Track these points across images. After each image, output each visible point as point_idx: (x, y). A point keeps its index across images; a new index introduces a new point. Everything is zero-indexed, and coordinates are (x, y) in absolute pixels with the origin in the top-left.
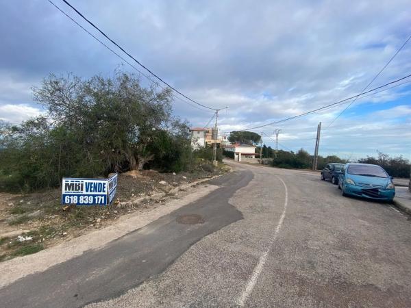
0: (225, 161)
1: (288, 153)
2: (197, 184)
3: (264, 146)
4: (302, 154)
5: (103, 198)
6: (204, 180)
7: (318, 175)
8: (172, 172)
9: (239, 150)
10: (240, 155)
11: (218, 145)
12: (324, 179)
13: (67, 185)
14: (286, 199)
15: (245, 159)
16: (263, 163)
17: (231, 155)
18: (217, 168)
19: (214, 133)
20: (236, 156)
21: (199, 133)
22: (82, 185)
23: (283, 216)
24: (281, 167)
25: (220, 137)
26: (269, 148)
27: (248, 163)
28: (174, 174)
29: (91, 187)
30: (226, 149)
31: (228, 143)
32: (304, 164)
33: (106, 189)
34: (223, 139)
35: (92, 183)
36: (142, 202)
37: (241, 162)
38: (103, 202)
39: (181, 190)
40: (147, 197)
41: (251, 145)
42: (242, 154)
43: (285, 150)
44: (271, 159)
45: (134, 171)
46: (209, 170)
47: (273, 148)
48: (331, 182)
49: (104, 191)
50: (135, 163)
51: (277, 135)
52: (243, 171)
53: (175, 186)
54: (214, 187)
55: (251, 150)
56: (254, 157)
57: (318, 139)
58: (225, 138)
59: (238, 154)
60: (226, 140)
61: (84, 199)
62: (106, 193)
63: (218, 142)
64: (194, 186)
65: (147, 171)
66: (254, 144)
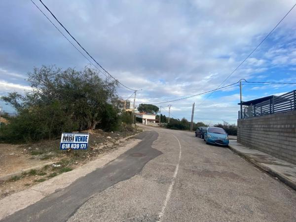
1: (176, 120)
2: (128, 138)
3: (161, 115)
4: (184, 121)
6: (131, 136)
7: (194, 134)
8: (110, 131)
9: (145, 117)
12: (196, 136)
15: (150, 123)
16: (161, 126)
17: (140, 120)
18: (134, 129)
19: (128, 104)
20: (144, 121)
23: (181, 152)
24: (172, 129)
25: (131, 107)
26: (164, 116)
27: (152, 126)
28: (112, 132)
30: (136, 116)
31: (138, 112)
32: (185, 127)
34: (133, 109)
37: (147, 125)
39: (121, 142)
41: (153, 114)
42: (148, 120)
43: (174, 118)
44: (166, 124)
45: (90, 130)
48: (200, 137)
50: (91, 125)
51: (170, 108)
55: (153, 117)
56: (155, 122)
57: (193, 112)
59: (145, 120)
60: (136, 109)
63: (130, 110)
64: (127, 140)
65: (98, 130)
66: (155, 113)
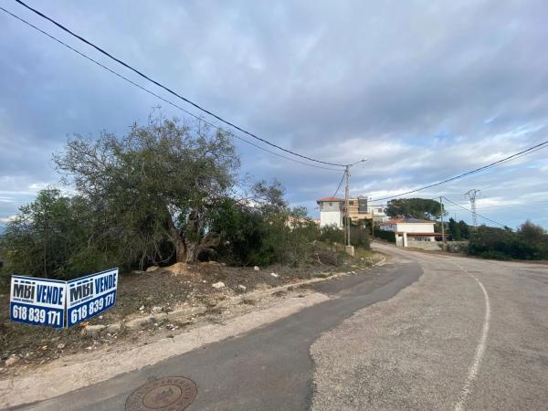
0: (375, 245)
1: (499, 230)
2: (290, 289)
3: (451, 220)
4: (530, 231)
5: (59, 314)
6: (308, 282)
8: (252, 265)
9: (404, 227)
10: (405, 236)
11: (369, 222)
13: (16, 286)
15: (416, 243)
16: (449, 250)
17: (389, 237)
18: (353, 257)
19: (362, 205)
20: (398, 239)
21: (331, 205)
24: (486, 258)
25: (370, 209)
26: (462, 223)
27: (421, 250)
28: (256, 268)
29: (44, 294)
30: (381, 228)
31: (386, 219)
33: (63, 300)
34: (376, 212)
35: (45, 287)
36: (143, 325)
37: (408, 249)
38: (58, 323)
39: (245, 302)
40: (161, 316)
41: (428, 220)
42: (409, 235)
44: (466, 243)
46: (332, 262)
47: (469, 223)
49: (60, 303)
50: (182, 251)
51: (473, 200)
52: (405, 265)
53: (239, 292)
54: (318, 298)
55: (427, 228)
56: (433, 239)
58: (380, 210)
59: (401, 235)
60: (383, 214)
61: (35, 314)
62: (62, 307)
63: (369, 217)
64: (279, 294)
65: (204, 263)
66: (432, 218)
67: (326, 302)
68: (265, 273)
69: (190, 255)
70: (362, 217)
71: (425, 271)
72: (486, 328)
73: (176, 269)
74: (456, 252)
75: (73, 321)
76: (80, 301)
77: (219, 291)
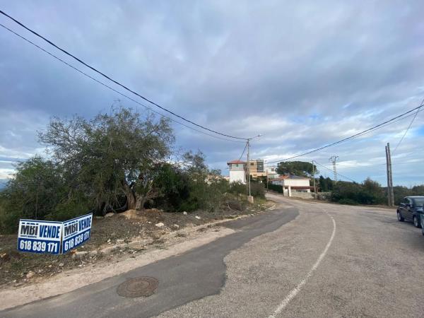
0: (268, 195)
1: (350, 183)
2: (209, 227)
3: (321, 177)
4: (370, 186)
5: (56, 245)
6: (221, 221)
8: (183, 211)
9: (289, 182)
10: (290, 188)
11: (264, 178)
13: (23, 227)
14: (322, 256)
15: (297, 194)
16: (319, 199)
17: (278, 189)
18: (252, 204)
19: (260, 166)
20: (285, 191)
21: (237, 166)
22: (37, 227)
25: (265, 169)
26: (328, 179)
27: (300, 199)
28: (185, 213)
29: (45, 231)
30: (274, 183)
31: (277, 176)
32: (374, 198)
33: (60, 235)
34: (270, 171)
35: (46, 227)
36: (112, 251)
37: (292, 198)
38: (56, 251)
39: (179, 235)
40: (123, 245)
41: (305, 177)
42: (292, 188)
44: (329, 193)
45: (129, 211)
46: (238, 208)
49: (58, 237)
50: (133, 201)
51: (334, 163)
53: (174, 229)
54: (229, 231)
55: (305, 183)
56: (309, 191)
57: (389, 164)
58: (272, 170)
59: (287, 188)
60: (274, 172)
61: (37, 246)
62: (59, 240)
63: (265, 175)
64: (201, 230)
65: (148, 210)
66: (309, 175)
67: (233, 234)
68: (191, 216)
69: (139, 204)
70: (260, 174)
71: (301, 213)
72: (328, 245)
73: (128, 214)
74: (323, 200)
75: (66, 249)
76: (70, 235)
77: (160, 228)
